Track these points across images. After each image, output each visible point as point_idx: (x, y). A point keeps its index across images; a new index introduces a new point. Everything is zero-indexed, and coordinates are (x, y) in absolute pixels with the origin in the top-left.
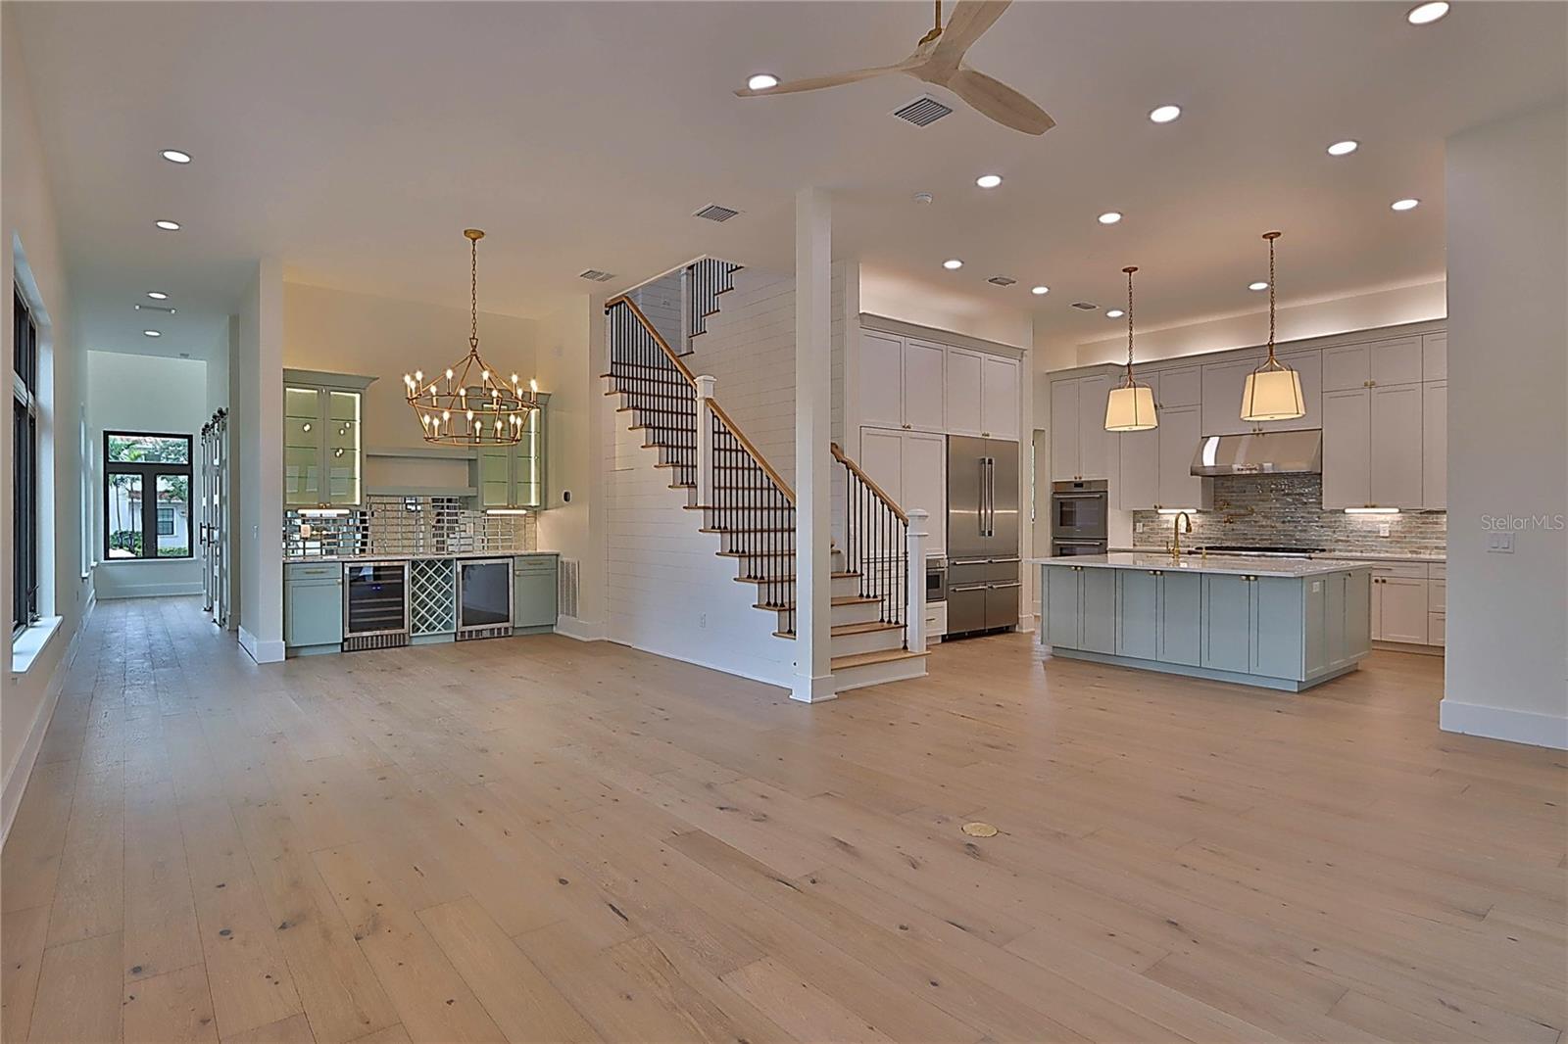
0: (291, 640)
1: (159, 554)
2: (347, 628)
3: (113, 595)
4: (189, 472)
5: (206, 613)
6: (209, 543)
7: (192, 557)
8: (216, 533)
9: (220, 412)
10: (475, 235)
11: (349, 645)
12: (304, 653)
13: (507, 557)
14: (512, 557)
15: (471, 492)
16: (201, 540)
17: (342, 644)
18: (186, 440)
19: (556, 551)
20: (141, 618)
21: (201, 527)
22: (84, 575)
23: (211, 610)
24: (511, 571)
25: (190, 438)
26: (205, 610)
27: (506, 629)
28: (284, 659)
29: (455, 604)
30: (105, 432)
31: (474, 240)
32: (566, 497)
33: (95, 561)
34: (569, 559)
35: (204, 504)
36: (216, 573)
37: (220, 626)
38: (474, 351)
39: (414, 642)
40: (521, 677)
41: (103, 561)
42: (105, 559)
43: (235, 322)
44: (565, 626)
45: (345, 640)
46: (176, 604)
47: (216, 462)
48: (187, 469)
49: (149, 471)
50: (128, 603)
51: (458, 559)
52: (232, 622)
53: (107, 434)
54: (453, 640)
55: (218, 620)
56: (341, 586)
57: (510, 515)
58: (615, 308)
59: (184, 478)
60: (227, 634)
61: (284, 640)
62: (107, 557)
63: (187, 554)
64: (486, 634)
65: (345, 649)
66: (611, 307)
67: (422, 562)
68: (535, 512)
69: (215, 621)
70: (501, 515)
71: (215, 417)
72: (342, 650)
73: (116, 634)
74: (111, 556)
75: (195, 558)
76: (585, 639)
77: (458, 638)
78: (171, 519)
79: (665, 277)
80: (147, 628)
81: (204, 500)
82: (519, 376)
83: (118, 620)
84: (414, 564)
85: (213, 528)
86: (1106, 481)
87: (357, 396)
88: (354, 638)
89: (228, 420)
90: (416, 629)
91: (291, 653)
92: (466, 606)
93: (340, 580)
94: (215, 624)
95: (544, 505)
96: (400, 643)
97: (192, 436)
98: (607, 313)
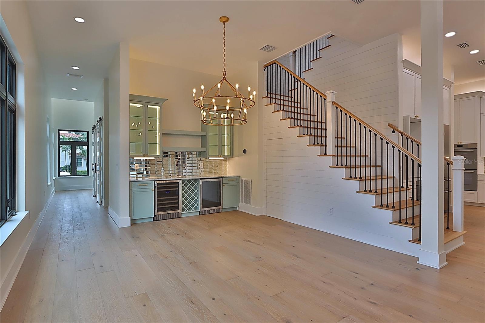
0: (133, 217)
1: (77, 175)
2: (156, 211)
3: (61, 189)
4: (88, 145)
5: (94, 197)
6: (96, 171)
7: (89, 175)
8: (98, 167)
9: (100, 118)
10: (225, 20)
11: (157, 218)
12: (138, 222)
13: (220, 178)
14: (222, 178)
15: (203, 149)
16: (92, 170)
17: (154, 218)
18: (87, 133)
19: (239, 175)
20: (70, 200)
21: (92, 165)
22: (49, 183)
23: (96, 196)
24: (221, 184)
25: (88, 132)
26: (94, 196)
27: (219, 209)
28: (130, 226)
29: (199, 198)
30: (58, 130)
31: (224, 22)
32: (245, 151)
33: (55, 177)
34: (245, 179)
35: (93, 155)
36: (98, 183)
37: (100, 204)
38: (224, 77)
39: (183, 216)
40: (249, 241)
41: (58, 177)
42: (58, 176)
43: (106, 80)
44: (243, 207)
45: (155, 216)
46: (83, 194)
47: (98, 140)
48: (87, 144)
49: (74, 144)
50: (66, 193)
51: (200, 179)
52: (106, 203)
53: (59, 131)
54: (198, 214)
55: (99, 202)
56: (153, 192)
57: (218, 159)
58: (272, 66)
59: (85, 147)
60: (103, 209)
61: (130, 216)
62: (59, 175)
63: (87, 174)
64: (211, 212)
65: (155, 220)
66: (267, 67)
67: (186, 180)
68: (227, 158)
69: (98, 202)
70: (213, 160)
71: (98, 121)
72: (154, 220)
73: (60, 208)
74: (60, 175)
75: (89, 176)
76: (257, 215)
77: (201, 214)
78: (81, 162)
79: (284, 56)
80: (72, 205)
81: (93, 154)
82: (251, 88)
83: (61, 201)
84: (183, 181)
85: (97, 165)
86: (477, 144)
87: (158, 108)
88: (159, 215)
89: (103, 122)
90: (183, 210)
91: (133, 222)
92: (204, 199)
93: (153, 189)
94: (98, 203)
95: (232, 155)
96: (178, 216)
97: (88, 131)
98: (264, 70)
